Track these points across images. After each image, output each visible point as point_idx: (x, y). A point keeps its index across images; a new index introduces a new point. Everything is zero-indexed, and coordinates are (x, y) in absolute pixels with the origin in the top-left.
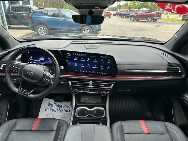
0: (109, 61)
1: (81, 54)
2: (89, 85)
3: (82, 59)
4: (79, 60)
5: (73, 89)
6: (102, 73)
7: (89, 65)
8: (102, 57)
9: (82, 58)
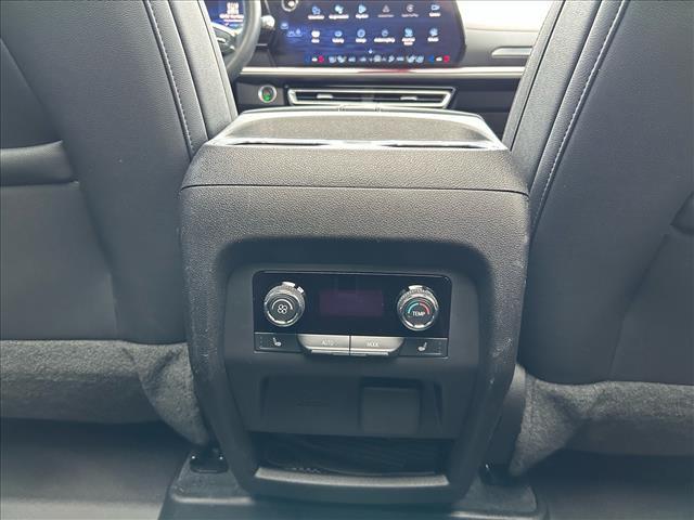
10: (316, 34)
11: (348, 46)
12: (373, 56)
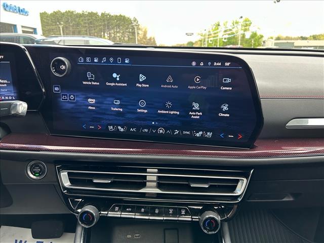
0: (229, 80)
1: (111, 59)
2: (144, 185)
3: (114, 80)
4: (103, 83)
5: (74, 203)
6: (198, 135)
7: (142, 103)
8: (198, 64)
9: (115, 75)
10: (92, 101)
11: (129, 116)
12: (156, 127)
